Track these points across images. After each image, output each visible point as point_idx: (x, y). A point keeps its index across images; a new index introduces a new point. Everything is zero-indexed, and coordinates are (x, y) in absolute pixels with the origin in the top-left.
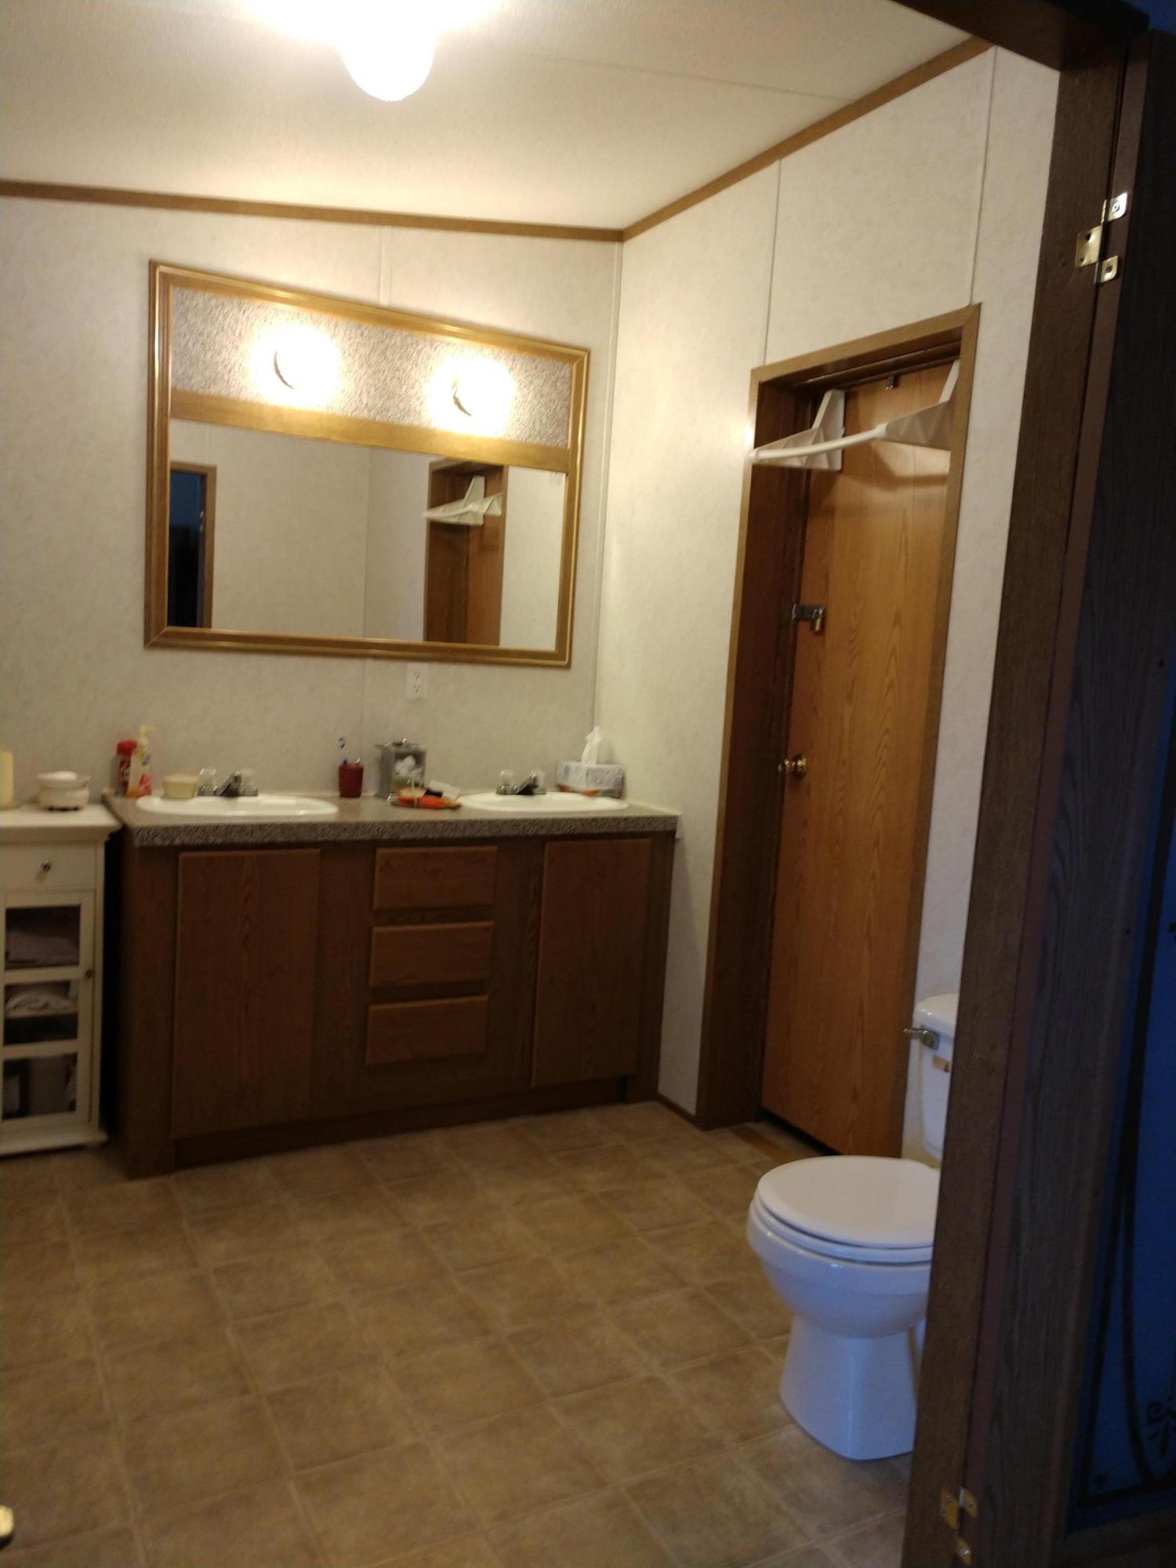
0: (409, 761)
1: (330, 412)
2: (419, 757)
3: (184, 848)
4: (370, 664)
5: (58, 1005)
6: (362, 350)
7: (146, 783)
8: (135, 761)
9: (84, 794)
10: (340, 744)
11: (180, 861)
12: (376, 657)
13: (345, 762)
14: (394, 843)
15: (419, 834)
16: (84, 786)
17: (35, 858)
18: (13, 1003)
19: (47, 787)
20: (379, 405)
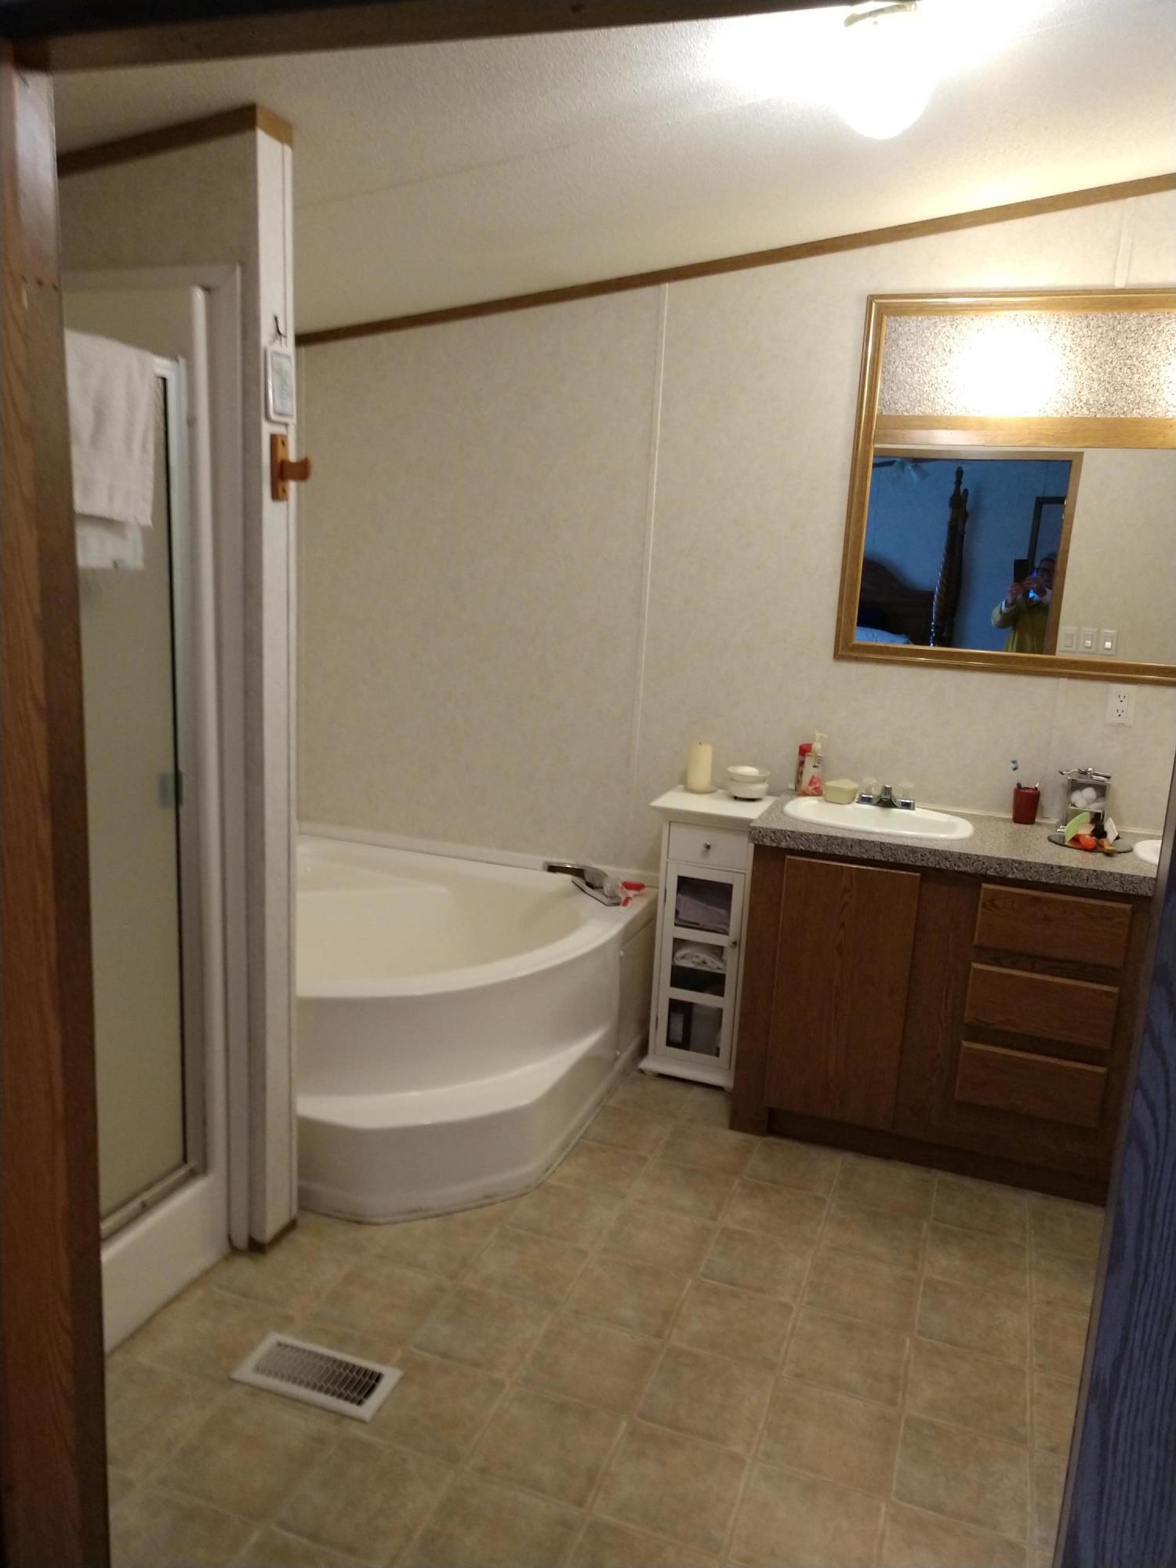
0: (1089, 793)
1: (1042, 415)
2: (1102, 790)
3: (792, 852)
4: (1064, 682)
5: (713, 965)
6: (1087, 342)
7: (815, 783)
8: (809, 762)
9: (762, 787)
10: (1014, 766)
11: (786, 861)
12: (1072, 676)
13: (1019, 785)
14: (1002, 880)
15: (1030, 876)
16: (762, 780)
17: (703, 837)
18: (679, 954)
19: (733, 779)
20: (1102, 400)
